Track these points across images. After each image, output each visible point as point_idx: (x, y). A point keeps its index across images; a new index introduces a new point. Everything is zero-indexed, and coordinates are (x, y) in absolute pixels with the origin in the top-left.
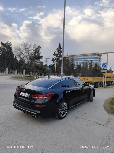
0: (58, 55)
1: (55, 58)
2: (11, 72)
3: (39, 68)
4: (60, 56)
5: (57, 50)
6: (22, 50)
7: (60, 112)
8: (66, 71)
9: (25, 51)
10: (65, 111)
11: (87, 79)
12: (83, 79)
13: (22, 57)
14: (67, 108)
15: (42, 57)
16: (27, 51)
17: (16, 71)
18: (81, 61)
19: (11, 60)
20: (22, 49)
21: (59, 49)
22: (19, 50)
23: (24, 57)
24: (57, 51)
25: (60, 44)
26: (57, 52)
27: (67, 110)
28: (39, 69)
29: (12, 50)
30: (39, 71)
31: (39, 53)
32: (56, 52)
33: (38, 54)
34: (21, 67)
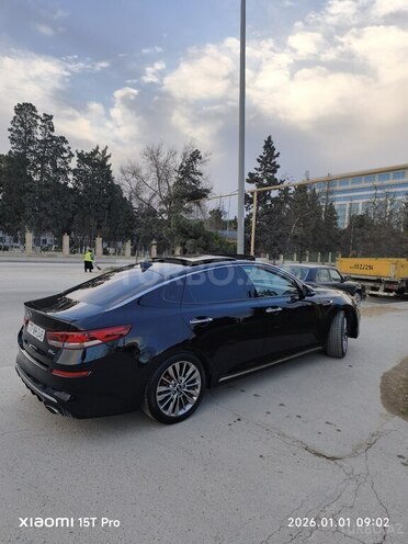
0: (265, 181)
1: (252, 193)
2: (111, 250)
3: (191, 234)
4: (273, 182)
5: (258, 160)
6: (144, 173)
7: (159, 398)
8: (296, 237)
9: (154, 175)
10: (192, 396)
11: (371, 268)
12: (356, 266)
13: (144, 198)
14: (198, 382)
15: (208, 191)
16: (162, 173)
17: (128, 245)
18: (345, 199)
19: (108, 209)
20: (146, 169)
21: (266, 158)
22: (135, 173)
23: (154, 195)
24: (258, 165)
25: (269, 138)
26: (260, 170)
27: (198, 391)
28: (191, 237)
29: (113, 174)
30: (190, 242)
31: (196, 178)
32: (255, 172)
33: (194, 181)
34: (136, 231)
